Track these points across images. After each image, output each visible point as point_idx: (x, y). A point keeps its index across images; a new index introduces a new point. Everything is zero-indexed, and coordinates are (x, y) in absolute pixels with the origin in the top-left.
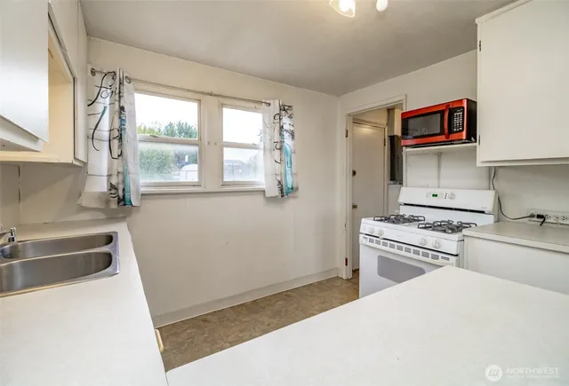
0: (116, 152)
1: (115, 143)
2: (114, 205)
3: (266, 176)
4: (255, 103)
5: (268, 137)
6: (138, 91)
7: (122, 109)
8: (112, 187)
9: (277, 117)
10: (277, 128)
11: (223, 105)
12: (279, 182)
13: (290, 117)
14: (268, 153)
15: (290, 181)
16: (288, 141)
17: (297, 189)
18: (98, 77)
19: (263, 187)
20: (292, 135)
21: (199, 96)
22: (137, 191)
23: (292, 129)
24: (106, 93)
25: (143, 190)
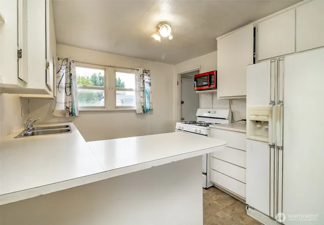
0: (68, 93)
1: (68, 89)
2: (68, 116)
3: (136, 103)
4: (131, 70)
5: (138, 86)
6: (77, 66)
7: (71, 74)
8: (67, 108)
9: (142, 76)
10: (142, 81)
11: (115, 71)
12: (143, 107)
13: (149, 76)
14: (138, 93)
15: (148, 106)
16: (147, 87)
17: (152, 110)
18: (61, 61)
19: (135, 109)
20: (150, 84)
21: (105, 67)
22: (77, 109)
23: (149, 81)
24: (64, 67)
25: (79, 109)
